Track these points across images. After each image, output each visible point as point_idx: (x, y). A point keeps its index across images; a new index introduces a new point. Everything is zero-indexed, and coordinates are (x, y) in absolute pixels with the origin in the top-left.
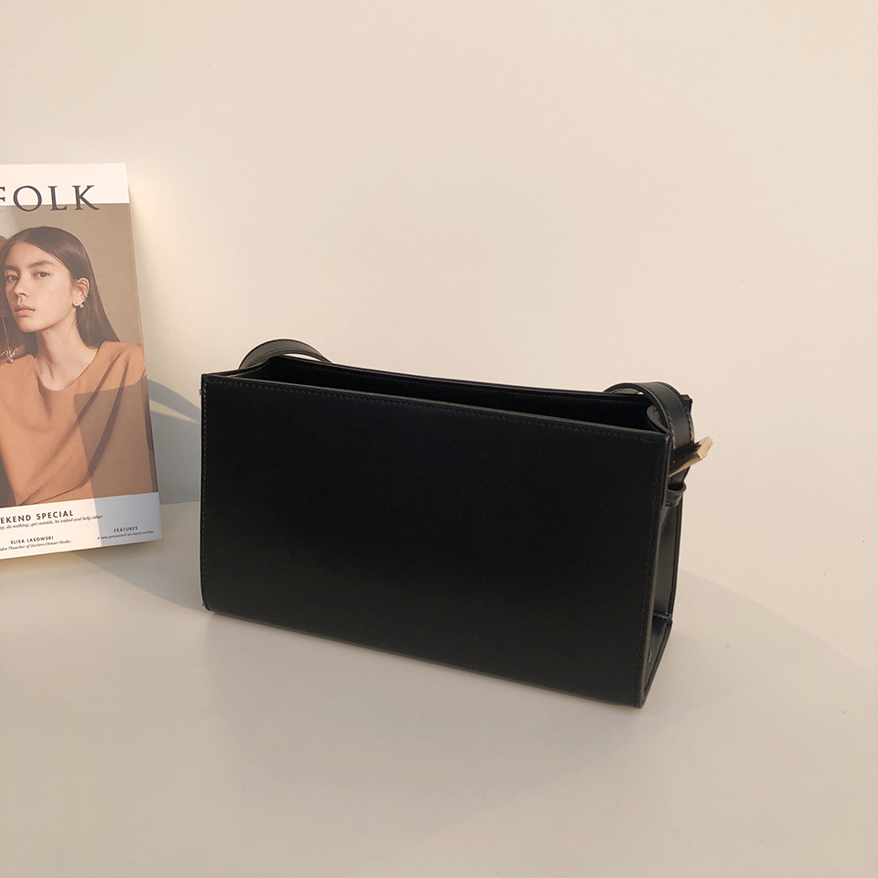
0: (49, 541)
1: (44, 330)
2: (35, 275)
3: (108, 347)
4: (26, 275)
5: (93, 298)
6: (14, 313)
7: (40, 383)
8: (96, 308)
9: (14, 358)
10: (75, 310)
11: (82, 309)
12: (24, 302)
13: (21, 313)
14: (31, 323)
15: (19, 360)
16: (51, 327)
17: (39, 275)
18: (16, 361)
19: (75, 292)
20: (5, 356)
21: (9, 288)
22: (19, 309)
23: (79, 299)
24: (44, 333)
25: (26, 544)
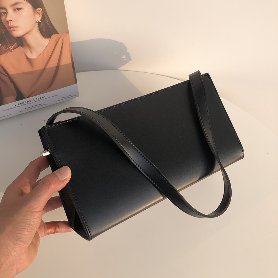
0: (39, 105)
1: (24, 35)
2: (15, 10)
3: (54, 37)
4: (10, 11)
5: (45, 17)
6: (9, 30)
7: (27, 57)
8: (47, 21)
9: (13, 49)
10: (37, 24)
11: (40, 23)
12: (12, 24)
13: (12, 29)
14: (18, 33)
15: (15, 50)
16: (27, 33)
17: (17, 10)
18: (14, 50)
19: (36, 15)
20: (9, 49)
21: (3, 18)
22: (10, 28)
23: (39, 18)
24: (24, 36)
25: (31, 108)
